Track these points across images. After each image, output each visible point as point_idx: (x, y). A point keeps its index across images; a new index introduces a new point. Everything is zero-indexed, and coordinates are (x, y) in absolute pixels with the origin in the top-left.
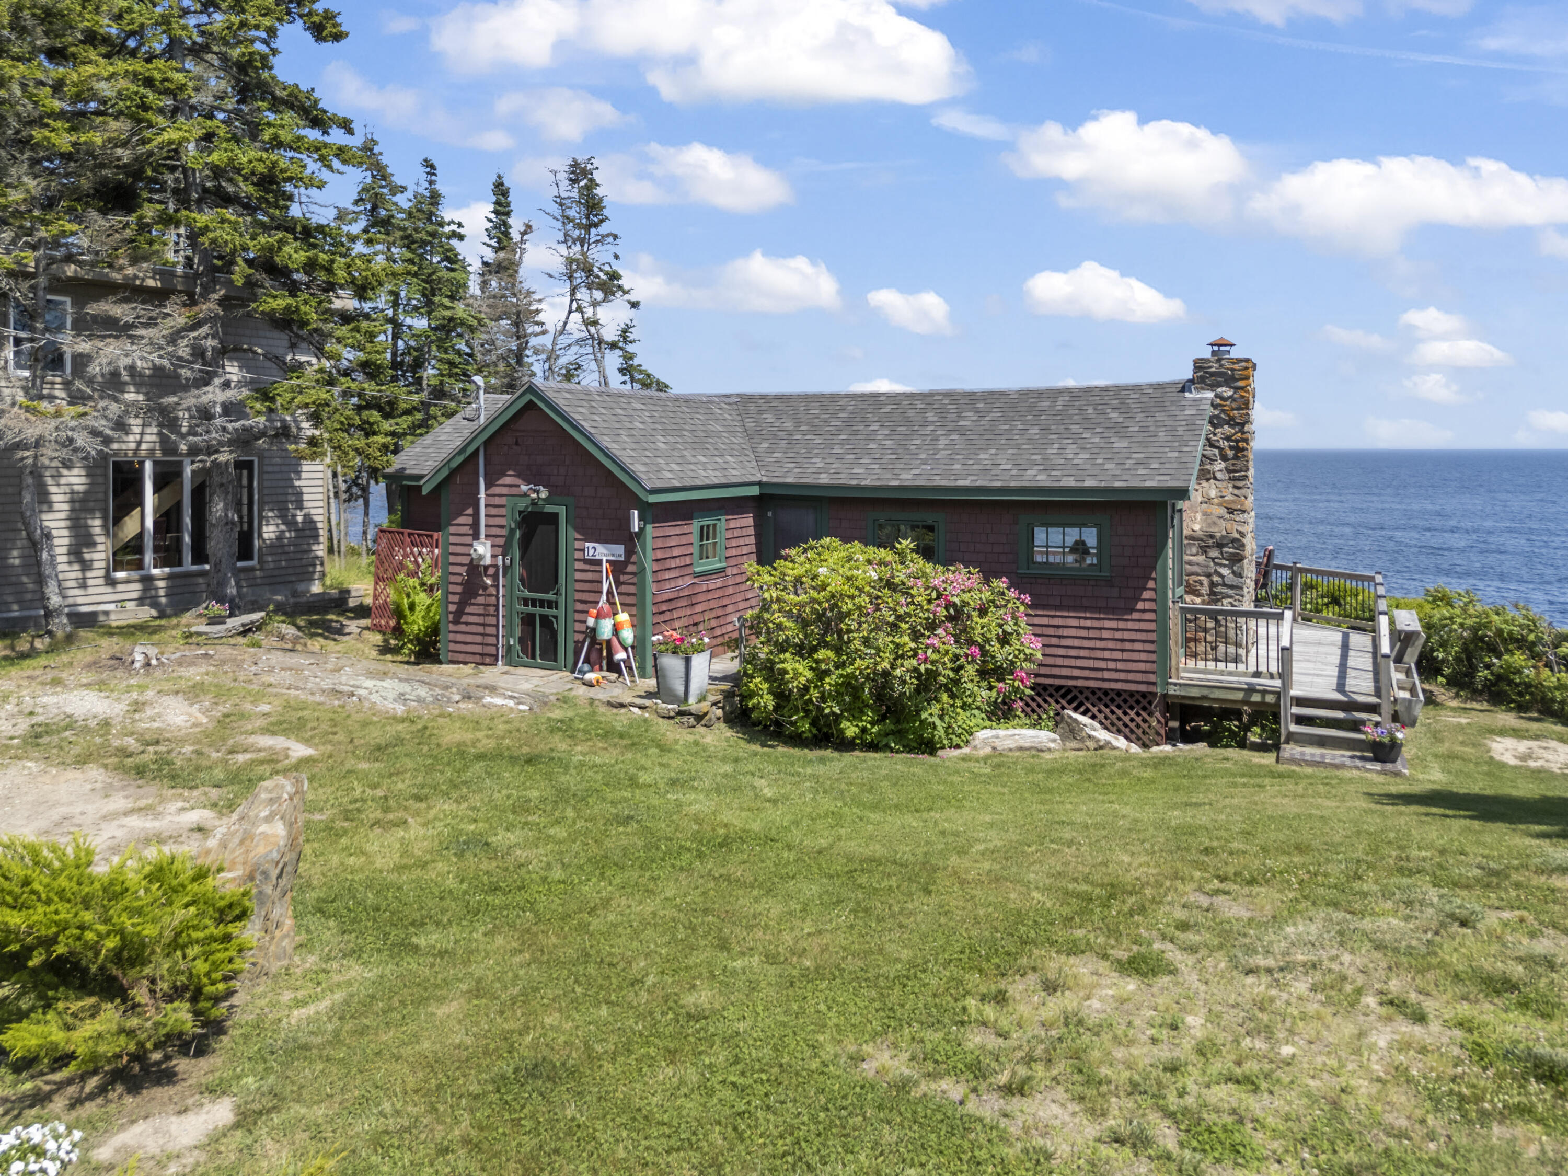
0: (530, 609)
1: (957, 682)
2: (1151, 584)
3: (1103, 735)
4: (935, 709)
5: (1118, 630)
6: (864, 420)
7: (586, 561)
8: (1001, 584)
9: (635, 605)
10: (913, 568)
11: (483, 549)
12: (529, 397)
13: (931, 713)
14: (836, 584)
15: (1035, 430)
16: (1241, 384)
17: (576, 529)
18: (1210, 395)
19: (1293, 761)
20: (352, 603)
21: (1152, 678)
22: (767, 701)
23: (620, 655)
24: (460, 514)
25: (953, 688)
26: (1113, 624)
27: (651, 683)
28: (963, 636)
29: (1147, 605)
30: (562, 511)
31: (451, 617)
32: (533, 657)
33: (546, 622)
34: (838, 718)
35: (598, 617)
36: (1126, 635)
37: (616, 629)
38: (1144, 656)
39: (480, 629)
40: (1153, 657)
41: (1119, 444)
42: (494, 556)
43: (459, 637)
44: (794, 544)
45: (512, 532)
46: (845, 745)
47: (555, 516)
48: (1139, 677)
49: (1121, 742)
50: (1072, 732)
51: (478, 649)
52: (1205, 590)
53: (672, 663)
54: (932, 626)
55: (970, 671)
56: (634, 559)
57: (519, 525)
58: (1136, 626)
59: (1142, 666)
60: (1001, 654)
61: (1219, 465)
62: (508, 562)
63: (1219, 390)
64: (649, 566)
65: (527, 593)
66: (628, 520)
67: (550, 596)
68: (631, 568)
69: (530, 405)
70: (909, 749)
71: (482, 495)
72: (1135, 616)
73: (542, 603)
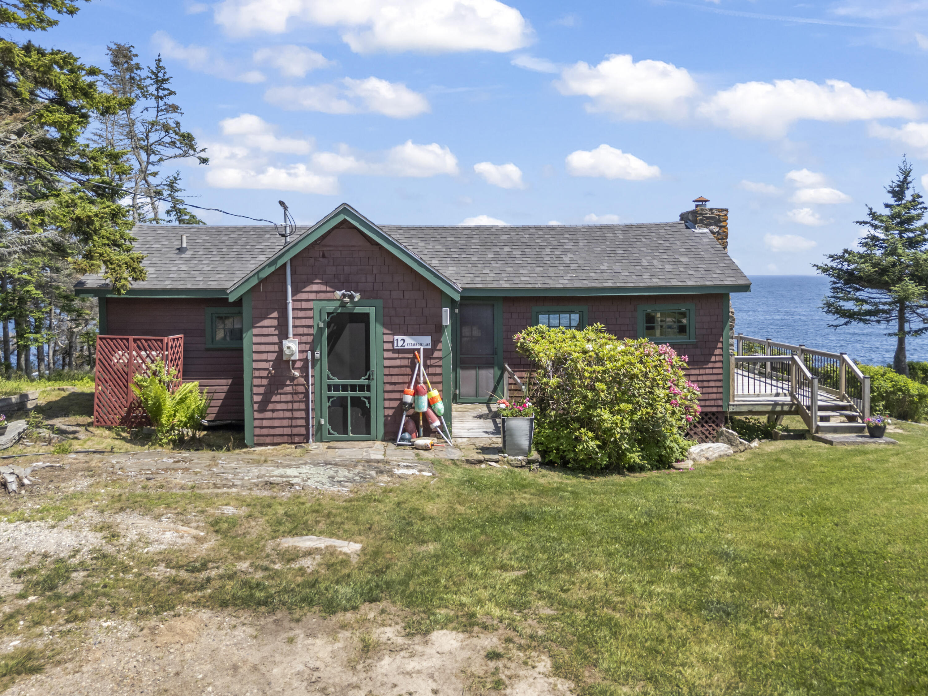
0: (341, 393)
2: (720, 345)
5: (700, 375)
7: (394, 351)
9: (441, 383)
11: (292, 346)
12: (342, 217)
16: (723, 224)
17: (385, 325)
18: (707, 230)
21: (720, 402)
24: (265, 318)
26: (697, 372)
29: (718, 358)
30: (372, 311)
31: (256, 407)
32: (346, 433)
33: (359, 403)
35: (414, 394)
36: (705, 378)
37: (432, 403)
38: (715, 390)
39: (288, 414)
40: (720, 390)
42: (301, 352)
43: (266, 423)
45: (320, 330)
47: (366, 316)
48: (712, 403)
51: (287, 431)
53: (518, 424)
56: (440, 346)
57: (328, 325)
58: (710, 371)
59: (714, 396)
62: (317, 356)
63: (711, 227)
65: (337, 381)
66: (438, 317)
67: (362, 381)
68: (436, 354)
69: (344, 223)
71: (290, 300)
72: (710, 365)
73: (353, 388)
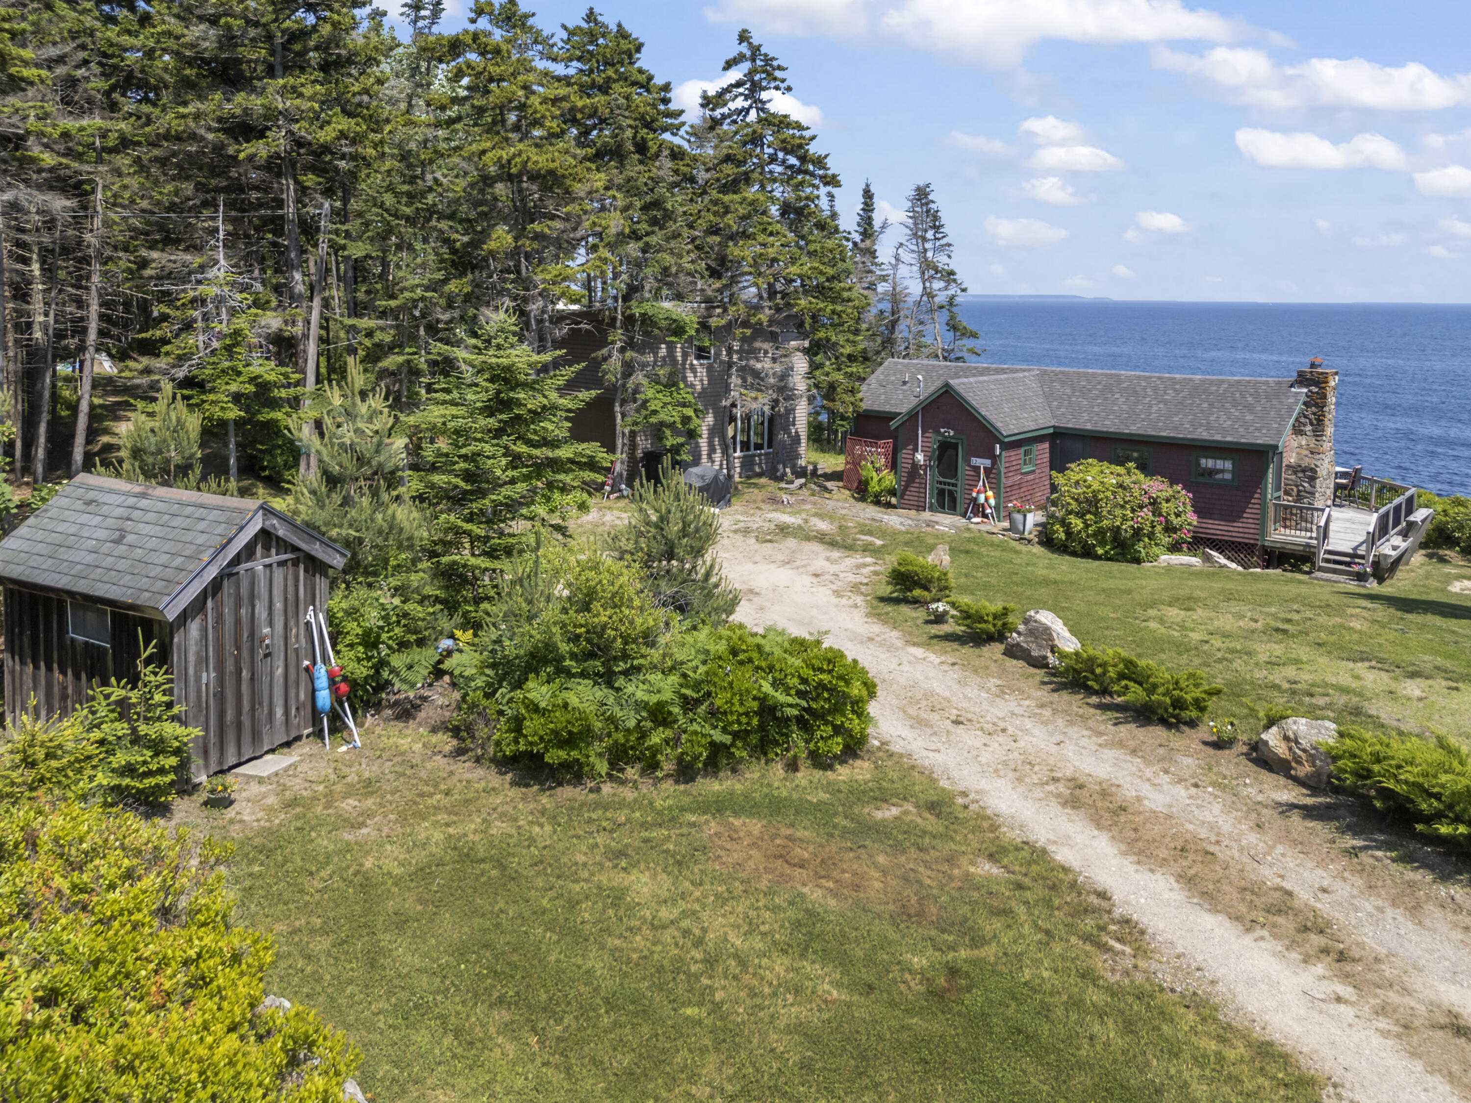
0: (943, 486)
1: (1153, 533)
2: (1259, 491)
3: (1223, 561)
4: (1141, 544)
6: (1111, 391)
7: (972, 466)
8: (1179, 488)
9: (996, 488)
10: (1134, 478)
11: (920, 457)
12: (946, 388)
13: (1139, 547)
14: (1096, 486)
15: (1205, 405)
16: (1322, 385)
17: (967, 451)
18: (1305, 390)
19: (1317, 579)
20: (820, 472)
21: (1255, 536)
22: (1062, 536)
23: (989, 511)
24: (908, 440)
25: (1151, 536)
27: (1006, 524)
28: (1157, 512)
29: (1256, 501)
30: (960, 442)
31: (902, 487)
32: (944, 509)
33: (951, 493)
34: (1094, 546)
35: (979, 492)
37: (987, 499)
38: (1253, 526)
39: (917, 494)
40: (1257, 527)
41: (1249, 417)
42: (925, 461)
43: (907, 497)
44: (1073, 461)
45: (935, 450)
46: (1098, 558)
47: (957, 444)
48: (1248, 536)
49: (1233, 566)
50: (1208, 559)
51: (916, 503)
52: (1295, 493)
53: (1018, 517)
54: (1141, 507)
55: (1159, 528)
56: (996, 466)
57: (939, 447)
58: (1251, 511)
59: (1251, 531)
60: (1176, 521)
61: (1309, 428)
62: (933, 464)
63: (1310, 388)
64: (1003, 470)
65: (941, 479)
66: (994, 449)
67: (953, 481)
68: (994, 471)
69: (946, 392)
70: (1127, 561)
71: (920, 432)
72: (1250, 506)
73: (949, 484)
